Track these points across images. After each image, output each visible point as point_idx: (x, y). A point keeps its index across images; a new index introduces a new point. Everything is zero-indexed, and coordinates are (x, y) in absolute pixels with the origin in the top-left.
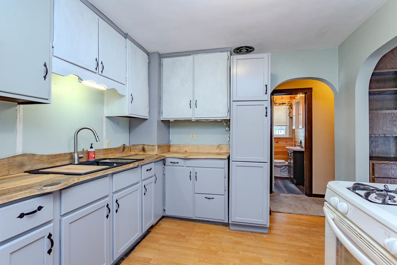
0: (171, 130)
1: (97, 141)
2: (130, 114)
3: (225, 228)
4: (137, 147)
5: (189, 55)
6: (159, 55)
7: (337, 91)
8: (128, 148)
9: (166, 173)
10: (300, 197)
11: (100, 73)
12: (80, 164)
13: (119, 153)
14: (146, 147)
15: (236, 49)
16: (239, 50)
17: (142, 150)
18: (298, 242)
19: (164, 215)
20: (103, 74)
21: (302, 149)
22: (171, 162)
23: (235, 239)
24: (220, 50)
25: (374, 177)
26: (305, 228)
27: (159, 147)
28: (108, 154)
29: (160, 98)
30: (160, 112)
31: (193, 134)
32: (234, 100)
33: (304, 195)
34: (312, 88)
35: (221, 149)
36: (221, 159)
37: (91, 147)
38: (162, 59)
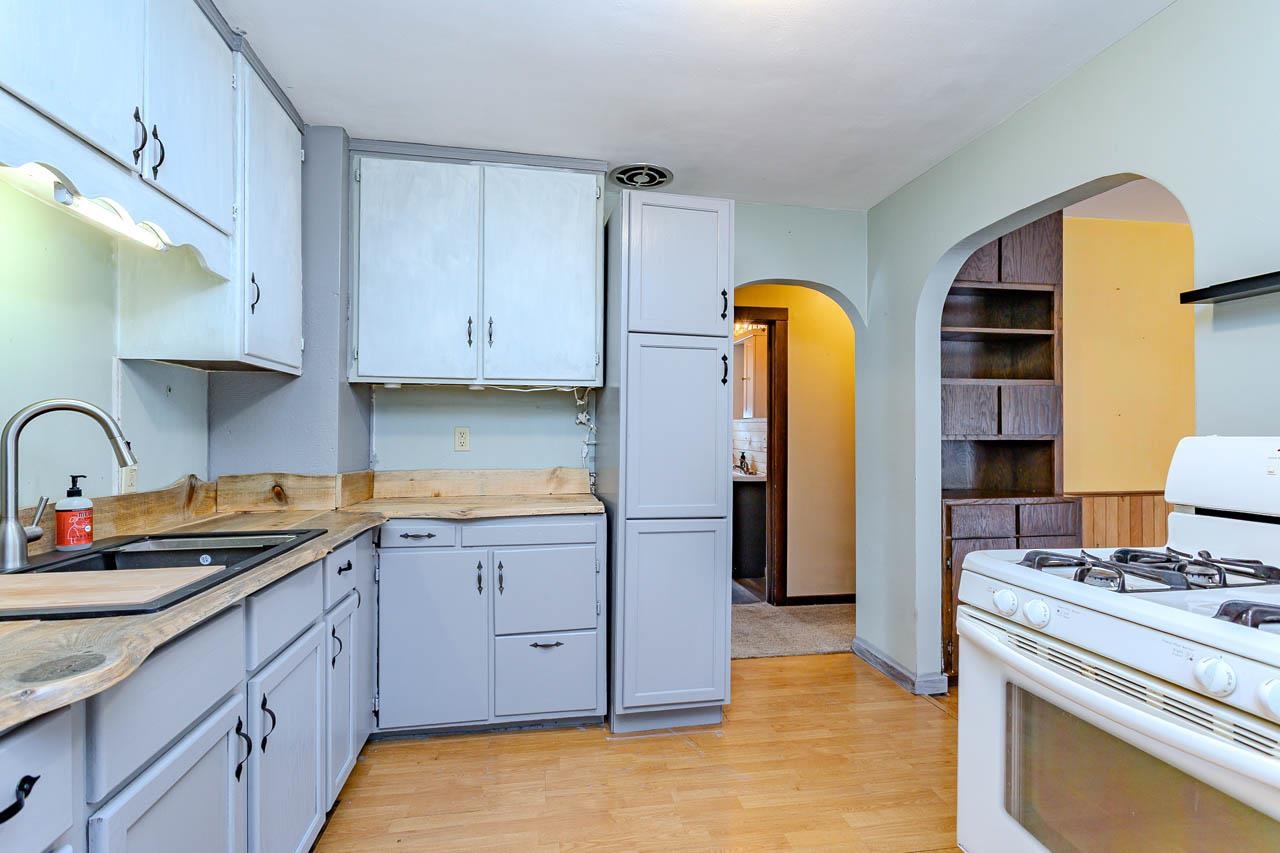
0: (377, 420)
1: (123, 463)
2: (247, 354)
3: (596, 732)
4: (250, 485)
5: (467, 161)
6: (347, 139)
7: (863, 323)
8: (207, 490)
9: (383, 575)
10: (760, 611)
11: (148, 174)
12: (30, 567)
13: (175, 510)
14: (289, 484)
15: (619, 168)
16: (627, 176)
17: (272, 495)
18: (803, 730)
19: (376, 731)
20: (160, 182)
21: (748, 476)
22: (406, 536)
23: (641, 760)
24: (574, 166)
25: (949, 537)
26: (803, 692)
27: (347, 481)
28: (133, 516)
29: (348, 301)
30: (348, 354)
31: (462, 434)
32: (631, 329)
33: (766, 603)
34: (787, 309)
35: (561, 482)
36: (585, 514)
37: (74, 492)
38: (356, 157)
